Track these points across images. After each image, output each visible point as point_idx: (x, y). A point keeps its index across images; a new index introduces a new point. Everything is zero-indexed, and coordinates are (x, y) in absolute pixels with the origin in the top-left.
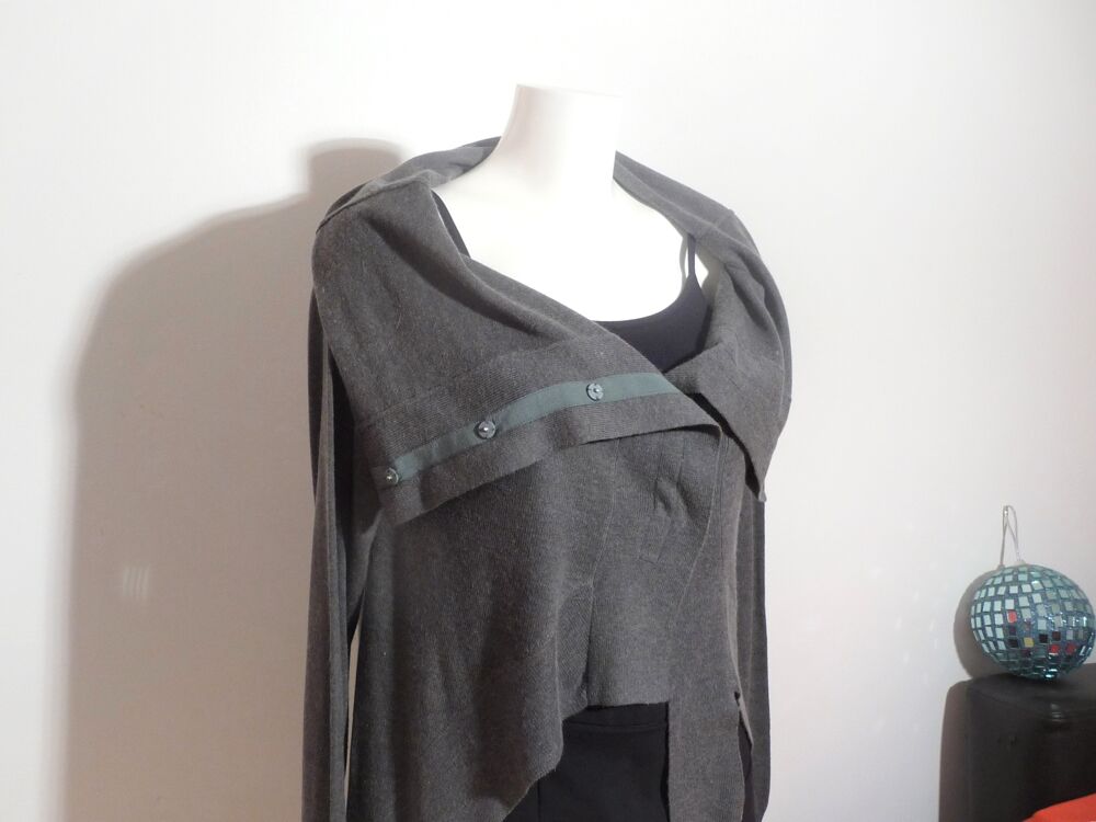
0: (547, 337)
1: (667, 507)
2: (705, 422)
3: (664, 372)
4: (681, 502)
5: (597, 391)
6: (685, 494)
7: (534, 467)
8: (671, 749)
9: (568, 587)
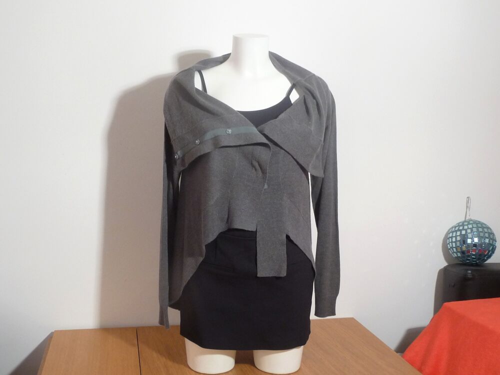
0: (217, 115)
1: (256, 170)
2: (264, 142)
3: (257, 127)
4: (259, 168)
5: (230, 131)
6: (260, 165)
7: (209, 153)
8: (258, 247)
9: (221, 191)
